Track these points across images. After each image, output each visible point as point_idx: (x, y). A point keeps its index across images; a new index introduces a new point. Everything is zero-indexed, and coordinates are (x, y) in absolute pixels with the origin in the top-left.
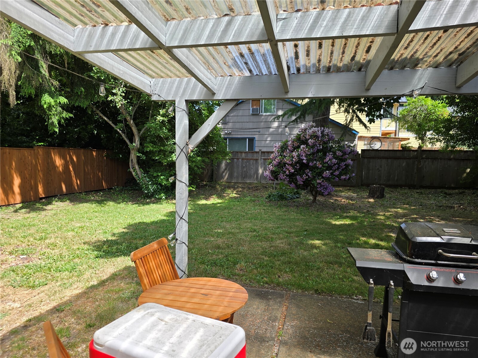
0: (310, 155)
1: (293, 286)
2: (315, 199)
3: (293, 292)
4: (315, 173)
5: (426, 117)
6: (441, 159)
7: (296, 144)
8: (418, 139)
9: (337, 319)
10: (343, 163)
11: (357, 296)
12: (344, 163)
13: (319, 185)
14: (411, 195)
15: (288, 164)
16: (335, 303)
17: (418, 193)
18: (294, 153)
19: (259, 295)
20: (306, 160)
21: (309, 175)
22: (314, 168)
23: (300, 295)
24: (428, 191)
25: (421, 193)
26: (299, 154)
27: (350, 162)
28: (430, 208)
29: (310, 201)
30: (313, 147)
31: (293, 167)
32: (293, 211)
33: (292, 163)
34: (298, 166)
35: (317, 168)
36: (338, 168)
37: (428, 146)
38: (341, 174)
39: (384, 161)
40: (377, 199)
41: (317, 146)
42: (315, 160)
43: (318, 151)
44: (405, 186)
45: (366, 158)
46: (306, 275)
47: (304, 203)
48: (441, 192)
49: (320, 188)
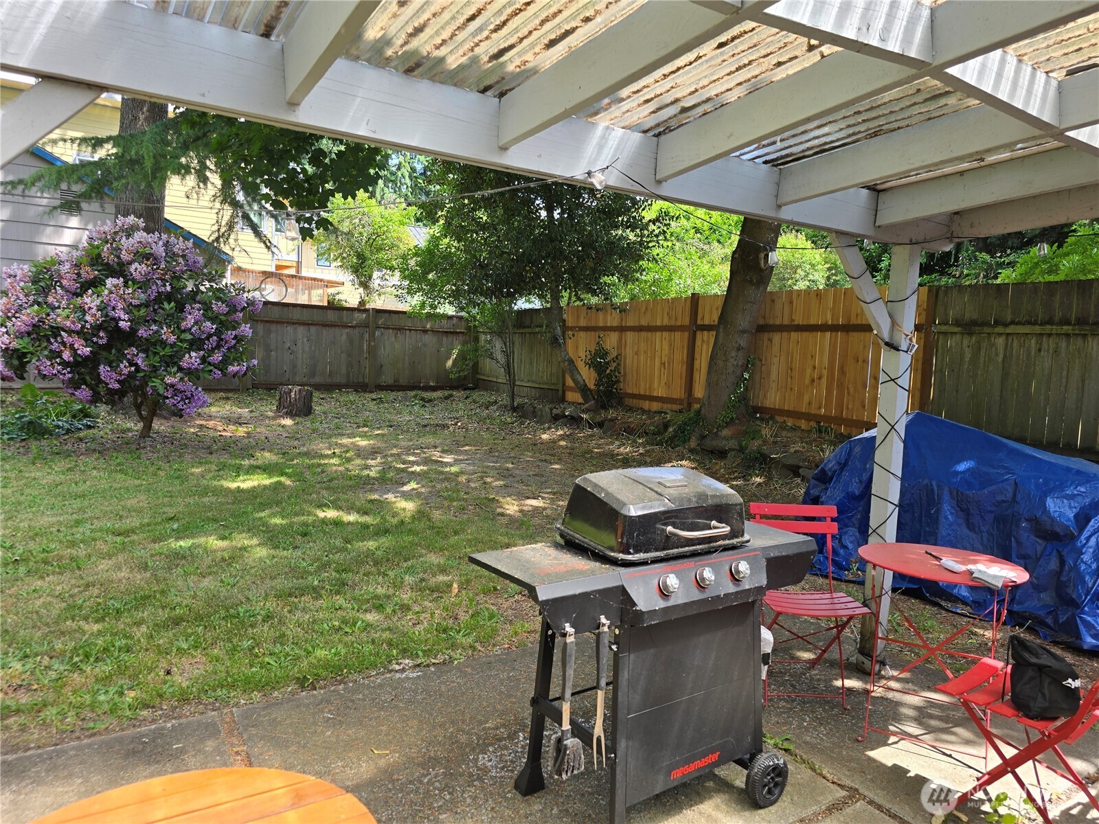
0: (138, 307)
1: (233, 686)
2: (148, 427)
3: (237, 705)
4: (157, 358)
5: (371, 241)
6: (410, 330)
7: (88, 273)
8: (357, 287)
9: (391, 737)
10: (229, 332)
11: (400, 661)
12: (234, 333)
13: (171, 390)
14: (363, 405)
15: (70, 332)
16: (361, 696)
17: (374, 400)
18: (87, 300)
19: (135, 752)
20: (129, 320)
21: (139, 362)
22: (155, 344)
23: (264, 709)
24: (392, 395)
25: (381, 401)
26: (102, 302)
27: (246, 329)
28: (408, 431)
29: (130, 434)
30: (144, 285)
31: (86, 340)
32: (95, 468)
33: (83, 327)
34: (102, 338)
35: (163, 344)
36: (218, 347)
37: (378, 303)
38: (226, 362)
39: (301, 330)
40: (298, 419)
41: (157, 285)
42: (155, 321)
43: (160, 298)
44: (347, 386)
45: (262, 321)
46: (246, 644)
47: (114, 441)
48: (415, 397)
49: (172, 397)
